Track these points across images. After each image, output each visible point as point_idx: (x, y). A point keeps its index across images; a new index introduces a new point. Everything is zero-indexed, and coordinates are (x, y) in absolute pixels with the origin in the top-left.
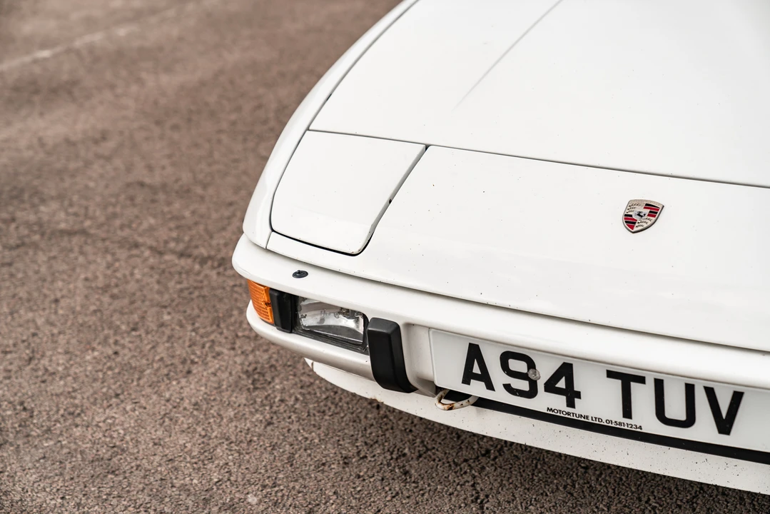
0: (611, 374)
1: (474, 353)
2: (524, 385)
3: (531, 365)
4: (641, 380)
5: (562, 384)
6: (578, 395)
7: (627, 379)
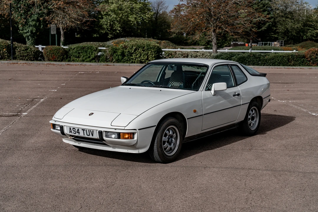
0: (82, 130)
1: (70, 129)
2: (75, 132)
3: (75, 130)
4: (85, 130)
5: (78, 132)
6: (79, 133)
7: (83, 130)
